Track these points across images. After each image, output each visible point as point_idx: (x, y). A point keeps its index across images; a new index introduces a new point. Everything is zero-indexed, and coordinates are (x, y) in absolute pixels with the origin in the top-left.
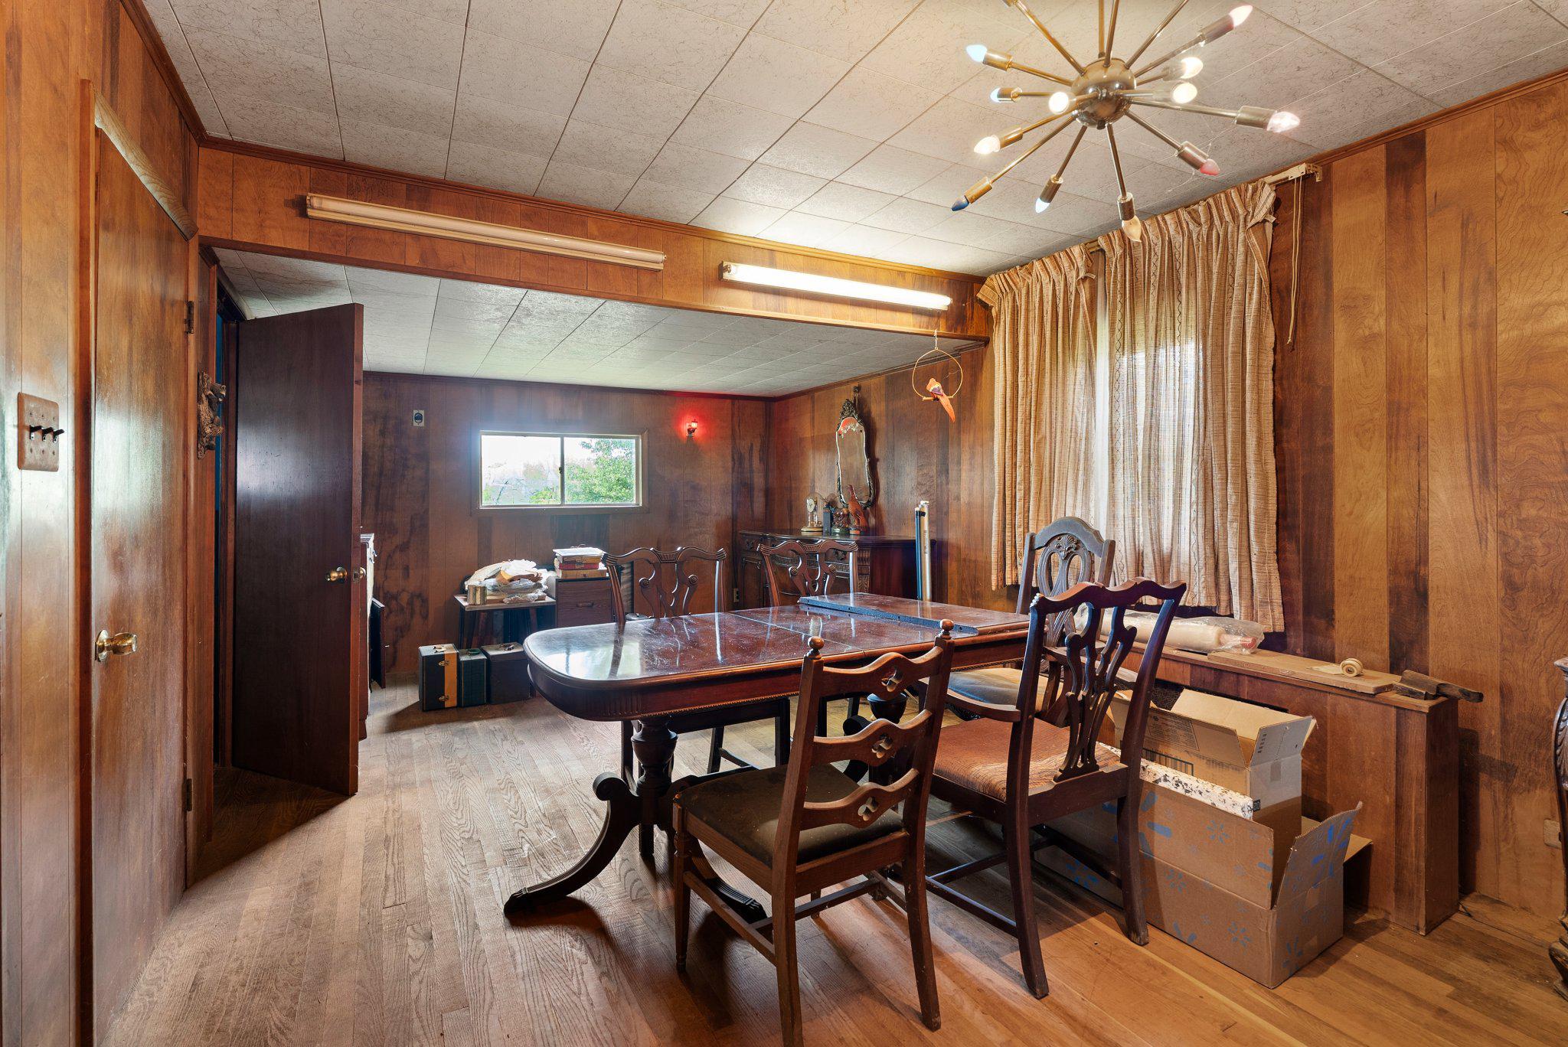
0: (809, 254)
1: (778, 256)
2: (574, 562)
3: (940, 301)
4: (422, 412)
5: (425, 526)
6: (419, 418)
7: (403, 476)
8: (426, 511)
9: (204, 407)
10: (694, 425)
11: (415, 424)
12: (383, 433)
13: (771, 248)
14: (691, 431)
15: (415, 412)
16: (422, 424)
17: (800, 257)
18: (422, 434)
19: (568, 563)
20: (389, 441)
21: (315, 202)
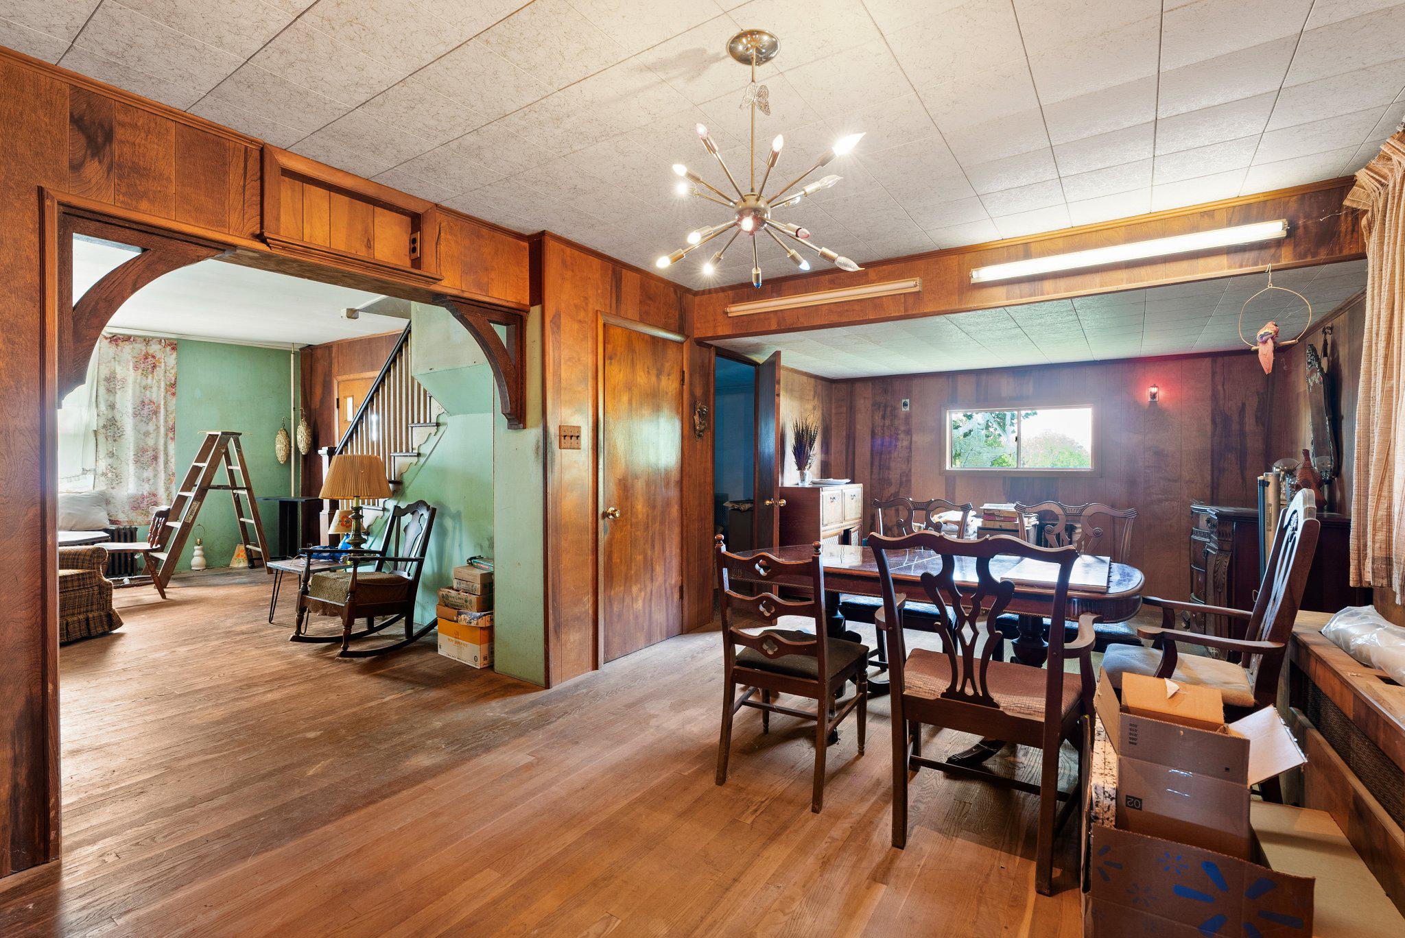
0: (1065, 234)
1: (1033, 247)
2: (993, 515)
3: (1274, 229)
4: (908, 401)
5: (909, 481)
6: (905, 405)
7: (896, 446)
8: (910, 470)
9: (696, 418)
10: (1154, 390)
11: (903, 409)
12: (884, 417)
13: (1025, 241)
14: (1154, 396)
15: (903, 401)
16: (908, 409)
17: (1058, 240)
18: (908, 417)
19: (988, 515)
20: (887, 422)
21: (728, 310)
